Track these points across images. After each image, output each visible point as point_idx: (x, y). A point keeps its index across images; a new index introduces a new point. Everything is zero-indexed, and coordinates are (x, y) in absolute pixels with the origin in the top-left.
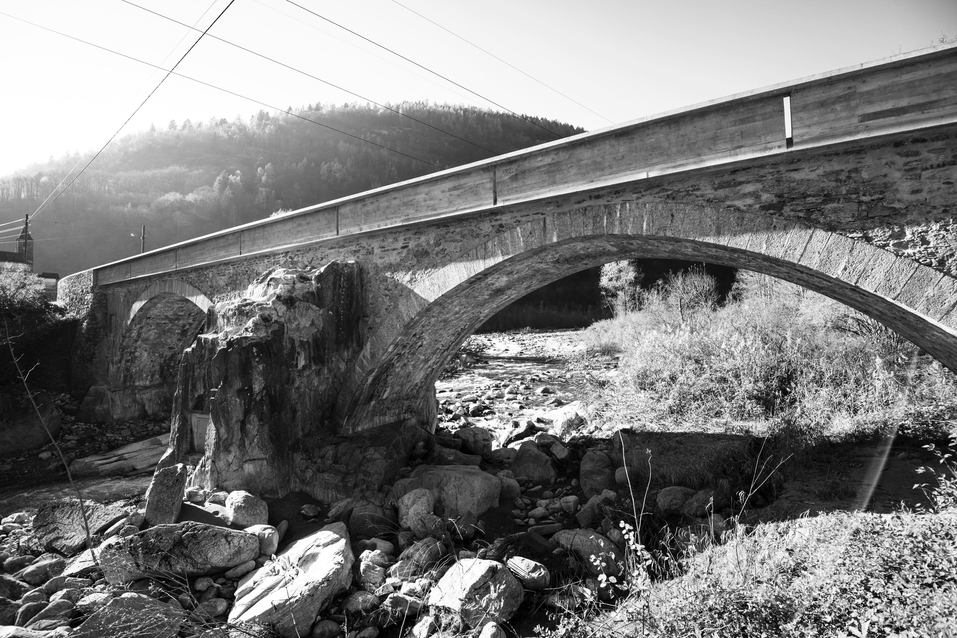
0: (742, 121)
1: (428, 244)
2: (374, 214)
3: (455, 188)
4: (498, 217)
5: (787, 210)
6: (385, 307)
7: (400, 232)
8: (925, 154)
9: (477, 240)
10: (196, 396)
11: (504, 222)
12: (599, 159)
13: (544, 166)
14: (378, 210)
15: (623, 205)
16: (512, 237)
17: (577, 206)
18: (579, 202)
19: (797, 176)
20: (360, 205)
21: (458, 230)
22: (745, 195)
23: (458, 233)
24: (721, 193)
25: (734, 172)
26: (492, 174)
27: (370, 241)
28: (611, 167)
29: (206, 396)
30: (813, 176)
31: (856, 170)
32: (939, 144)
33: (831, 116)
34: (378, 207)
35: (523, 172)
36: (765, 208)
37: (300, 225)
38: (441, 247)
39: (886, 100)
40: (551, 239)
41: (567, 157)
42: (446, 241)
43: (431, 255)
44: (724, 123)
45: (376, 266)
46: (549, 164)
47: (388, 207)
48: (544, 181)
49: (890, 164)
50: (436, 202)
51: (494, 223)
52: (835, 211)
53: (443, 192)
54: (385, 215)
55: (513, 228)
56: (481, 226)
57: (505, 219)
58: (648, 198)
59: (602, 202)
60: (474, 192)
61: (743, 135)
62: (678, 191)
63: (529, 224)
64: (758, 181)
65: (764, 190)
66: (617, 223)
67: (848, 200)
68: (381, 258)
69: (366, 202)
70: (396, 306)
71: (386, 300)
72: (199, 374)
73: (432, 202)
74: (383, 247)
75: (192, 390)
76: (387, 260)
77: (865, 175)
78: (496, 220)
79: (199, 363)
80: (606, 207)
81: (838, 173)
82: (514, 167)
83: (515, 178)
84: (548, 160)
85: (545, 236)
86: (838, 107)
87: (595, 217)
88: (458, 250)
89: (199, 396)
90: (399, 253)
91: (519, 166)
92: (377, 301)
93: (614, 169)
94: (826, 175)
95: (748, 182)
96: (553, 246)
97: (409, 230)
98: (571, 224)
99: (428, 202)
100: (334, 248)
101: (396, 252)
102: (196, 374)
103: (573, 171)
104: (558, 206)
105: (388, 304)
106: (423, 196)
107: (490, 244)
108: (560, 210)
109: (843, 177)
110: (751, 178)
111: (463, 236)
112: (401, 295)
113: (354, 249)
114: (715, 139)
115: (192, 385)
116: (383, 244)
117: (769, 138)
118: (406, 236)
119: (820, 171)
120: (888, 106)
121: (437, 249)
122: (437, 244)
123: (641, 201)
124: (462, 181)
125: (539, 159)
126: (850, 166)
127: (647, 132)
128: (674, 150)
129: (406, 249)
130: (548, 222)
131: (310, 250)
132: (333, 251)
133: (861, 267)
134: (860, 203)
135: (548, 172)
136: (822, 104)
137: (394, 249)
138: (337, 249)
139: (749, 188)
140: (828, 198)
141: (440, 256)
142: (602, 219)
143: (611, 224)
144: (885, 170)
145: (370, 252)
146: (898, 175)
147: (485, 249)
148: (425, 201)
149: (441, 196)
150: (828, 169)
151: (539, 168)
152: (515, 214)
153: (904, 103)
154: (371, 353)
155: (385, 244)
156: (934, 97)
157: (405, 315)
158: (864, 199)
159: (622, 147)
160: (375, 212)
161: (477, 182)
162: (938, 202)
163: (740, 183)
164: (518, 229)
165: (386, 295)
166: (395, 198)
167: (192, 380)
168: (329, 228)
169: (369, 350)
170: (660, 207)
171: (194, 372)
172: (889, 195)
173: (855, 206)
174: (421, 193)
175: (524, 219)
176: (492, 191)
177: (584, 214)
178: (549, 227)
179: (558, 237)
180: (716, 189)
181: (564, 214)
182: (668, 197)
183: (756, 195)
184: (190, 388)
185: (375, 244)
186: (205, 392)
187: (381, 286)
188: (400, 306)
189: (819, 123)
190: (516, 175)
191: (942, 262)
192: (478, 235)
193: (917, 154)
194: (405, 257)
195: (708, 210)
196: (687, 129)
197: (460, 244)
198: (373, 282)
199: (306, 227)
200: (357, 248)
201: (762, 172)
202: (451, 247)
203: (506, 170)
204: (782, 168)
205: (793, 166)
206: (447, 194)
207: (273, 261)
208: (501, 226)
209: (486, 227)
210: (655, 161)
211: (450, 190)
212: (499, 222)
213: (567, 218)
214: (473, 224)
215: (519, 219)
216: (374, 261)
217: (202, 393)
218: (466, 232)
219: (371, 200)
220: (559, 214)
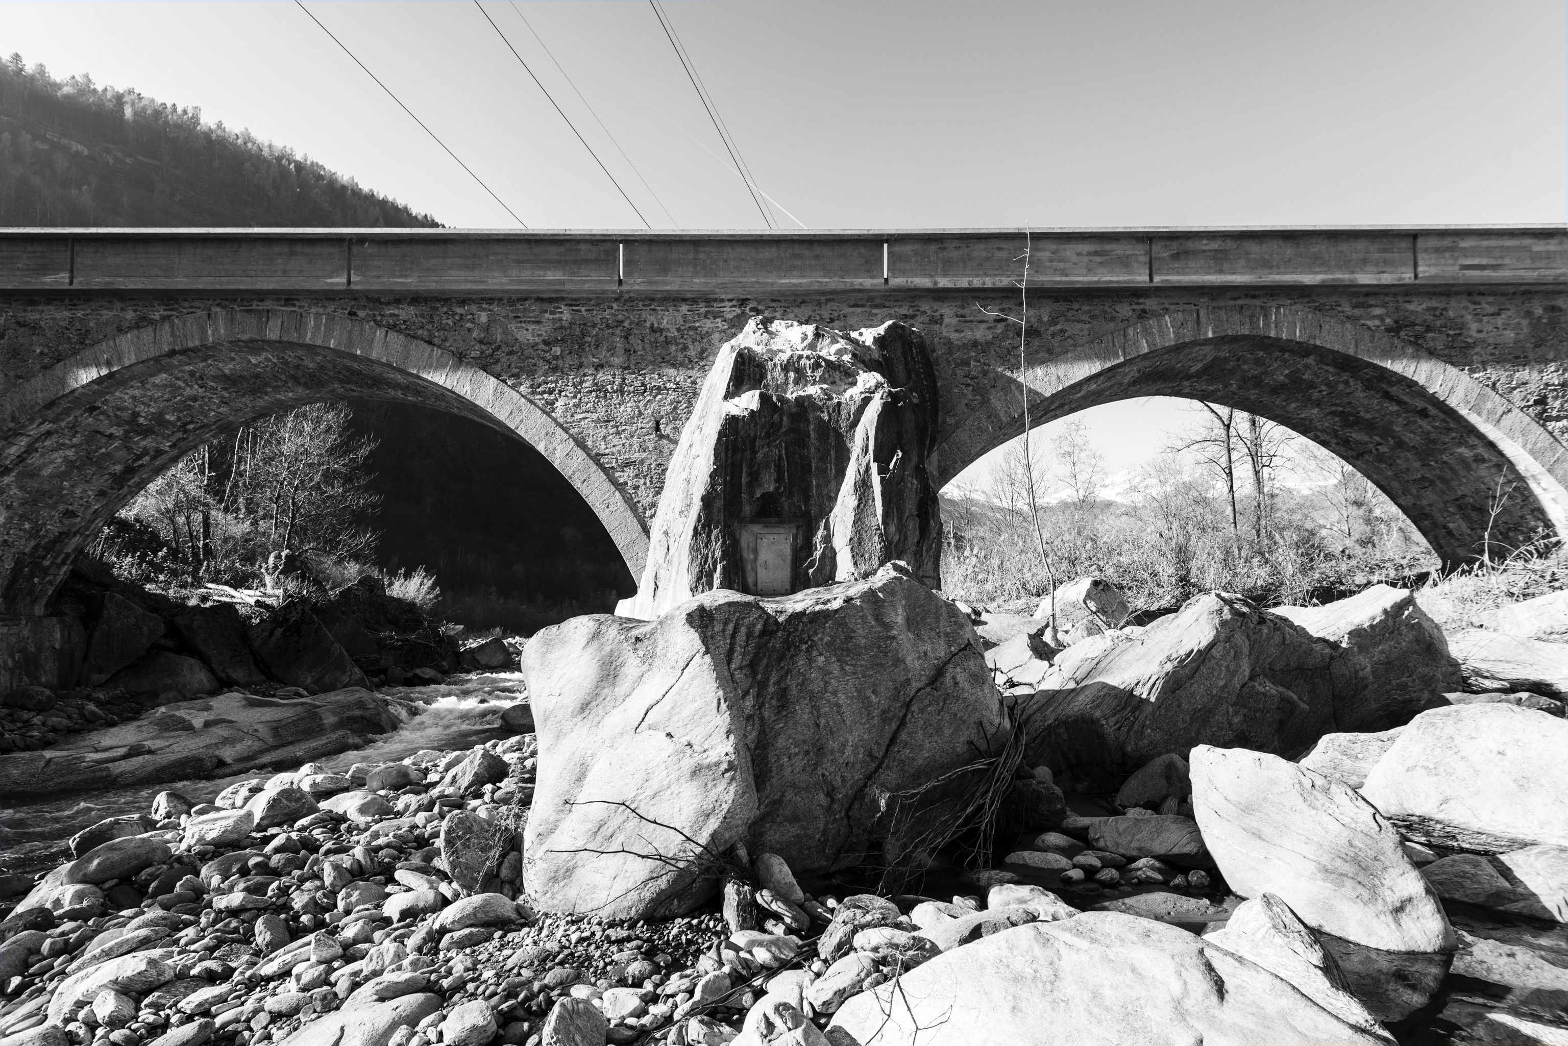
0: (1385, 251)
1: (1040, 320)
2: (961, 265)
3: (1096, 253)
4: (1141, 301)
5: (1402, 333)
6: (964, 401)
7: (993, 299)
8: (1484, 305)
9: (1112, 325)
10: (758, 495)
11: (1148, 308)
12: (1267, 257)
13: (1210, 251)
14: (970, 259)
15: (1278, 308)
16: (1160, 326)
17: (1232, 303)
18: (1235, 299)
19: (1410, 307)
20: (933, 248)
21: (1086, 308)
22: (1374, 317)
23: (1085, 312)
24: (1357, 312)
25: (1367, 295)
26: (1147, 247)
27: (936, 305)
28: (1278, 267)
29: (780, 494)
30: (1419, 309)
31: (1445, 309)
32: (1491, 299)
33: (1443, 261)
34: (969, 255)
35: (1187, 253)
36: (1388, 330)
37: (795, 256)
38: (1059, 327)
39: (1473, 256)
40: (1206, 333)
41: (1235, 246)
42: (1067, 320)
43: (1044, 336)
44: (1372, 249)
45: (949, 342)
46: (1216, 251)
47: (987, 259)
48: (1210, 268)
49: (1466, 308)
50: (1068, 265)
51: (1135, 307)
52: (1433, 339)
53: (1078, 254)
54: (981, 267)
55: (1160, 315)
56: (1118, 307)
57: (1150, 304)
58: (1298, 307)
59: (1257, 302)
60: (1125, 263)
61: (1386, 262)
62: (1324, 304)
63: (1180, 314)
64: (1383, 306)
65: (1387, 315)
66: (1273, 326)
67: (1441, 332)
68: (957, 331)
69: (947, 245)
70: (985, 402)
71: (968, 392)
72: (766, 456)
73: (1062, 265)
74: (962, 316)
75: (750, 484)
76: (968, 335)
77: (1451, 314)
78: (1138, 304)
79: (768, 435)
80: (1262, 308)
81: (1435, 309)
82: (1175, 245)
83: (1176, 257)
84: (1214, 245)
85: (1199, 330)
86: (1447, 255)
87: (1251, 317)
88: (1086, 332)
89: (763, 495)
90: (989, 328)
91: (1181, 244)
92: (950, 392)
93: (1282, 270)
94: (1428, 309)
95: (1377, 306)
96: (1207, 341)
97: (1008, 297)
98: (1227, 320)
99: (1055, 264)
100: (862, 306)
101: (984, 325)
102: (760, 455)
103: (1242, 263)
104: (1213, 299)
105: (971, 397)
106: (1048, 254)
107: (1131, 331)
108: (1214, 304)
109: (1437, 313)
110: (1379, 303)
111: (1093, 317)
112: (994, 386)
113: (905, 312)
114: (1364, 262)
115: (749, 474)
116: (962, 312)
117: (1403, 269)
118: (1004, 306)
119: (1424, 306)
120: (1476, 261)
121: (1052, 328)
122: (1053, 322)
123: (1293, 308)
124: (1108, 247)
125: (1205, 242)
126: (1442, 305)
127: (1313, 241)
128: (1333, 263)
129: (1004, 324)
130: (1202, 314)
131: (804, 302)
132: (858, 310)
133: (1450, 385)
134: (1448, 335)
135: (1215, 258)
136: (1437, 250)
137: (981, 322)
138: (867, 309)
139: (1377, 311)
140: (1429, 329)
141: (1059, 338)
142: (1258, 320)
143: (1267, 325)
144: (1463, 313)
145: (938, 321)
146: (1469, 317)
147: (1125, 336)
148: (1051, 261)
149: (1076, 259)
150: (1430, 305)
151: (1204, 251)
152: (1162, 301)
153: (1484, 261)
154: (939, 467)
155: (966, 311)
156: (1500, 262)
157: (1002, 414)
158: (1451, 332)
159: (1289, 250)
160: (964, 262)
161: (1129, 252)
162: (1491, 341)
163: (1371, 306)
164: (1167, 318)
165: (968, 385)
166: (999, 249)
167: (751, 466)
168: (868, 271)
169: (936, 463)
170: (1310, 316)
171: (754, 452)
172: (1464, 331)
173: (1445, 337)
174: (1044, 250)
175: (1173, 307)
176: (1147, 266)
177: (1240, 312)
178: (1203, 320)
179: (1214, 332)
180: (1354, 308)
181: (1220, 308)
182: (1316, 308)
183: (1381, 318)
184: (744, 479)
185: (948, 311)
186: (777, 489)
187: (958, 371)
188: (993, 401)
189: (1436, 265)
190: (1178, 254)
191: (1494, 384)
192: (1113, 319)
193: (1479, 304)
194: (1002, 333)
195: (1348, 325)
196: (1344, 247)
197: (1087, 326)
198: (943, 364)
199: (813, 263)
200: (911, 312)
201: (1387, 299)
202: (1073, 329)
203: (1166, 246)
204: (1400, 299)
205: (1407, 299)
206: (1086, 259)
207: (703, 310)
208: (1144, 311)
209: (1125, 310)
210: (1318, 270)
211: (1089, 254)
212: (1142, 307)
213: (1222, 313)
214: (1107, 304)
215: (1167, 306)
216: (945, 334)
217: (771, 489)
218: (1097, 312)
219: (956, 243)
220: (1214, 308)
